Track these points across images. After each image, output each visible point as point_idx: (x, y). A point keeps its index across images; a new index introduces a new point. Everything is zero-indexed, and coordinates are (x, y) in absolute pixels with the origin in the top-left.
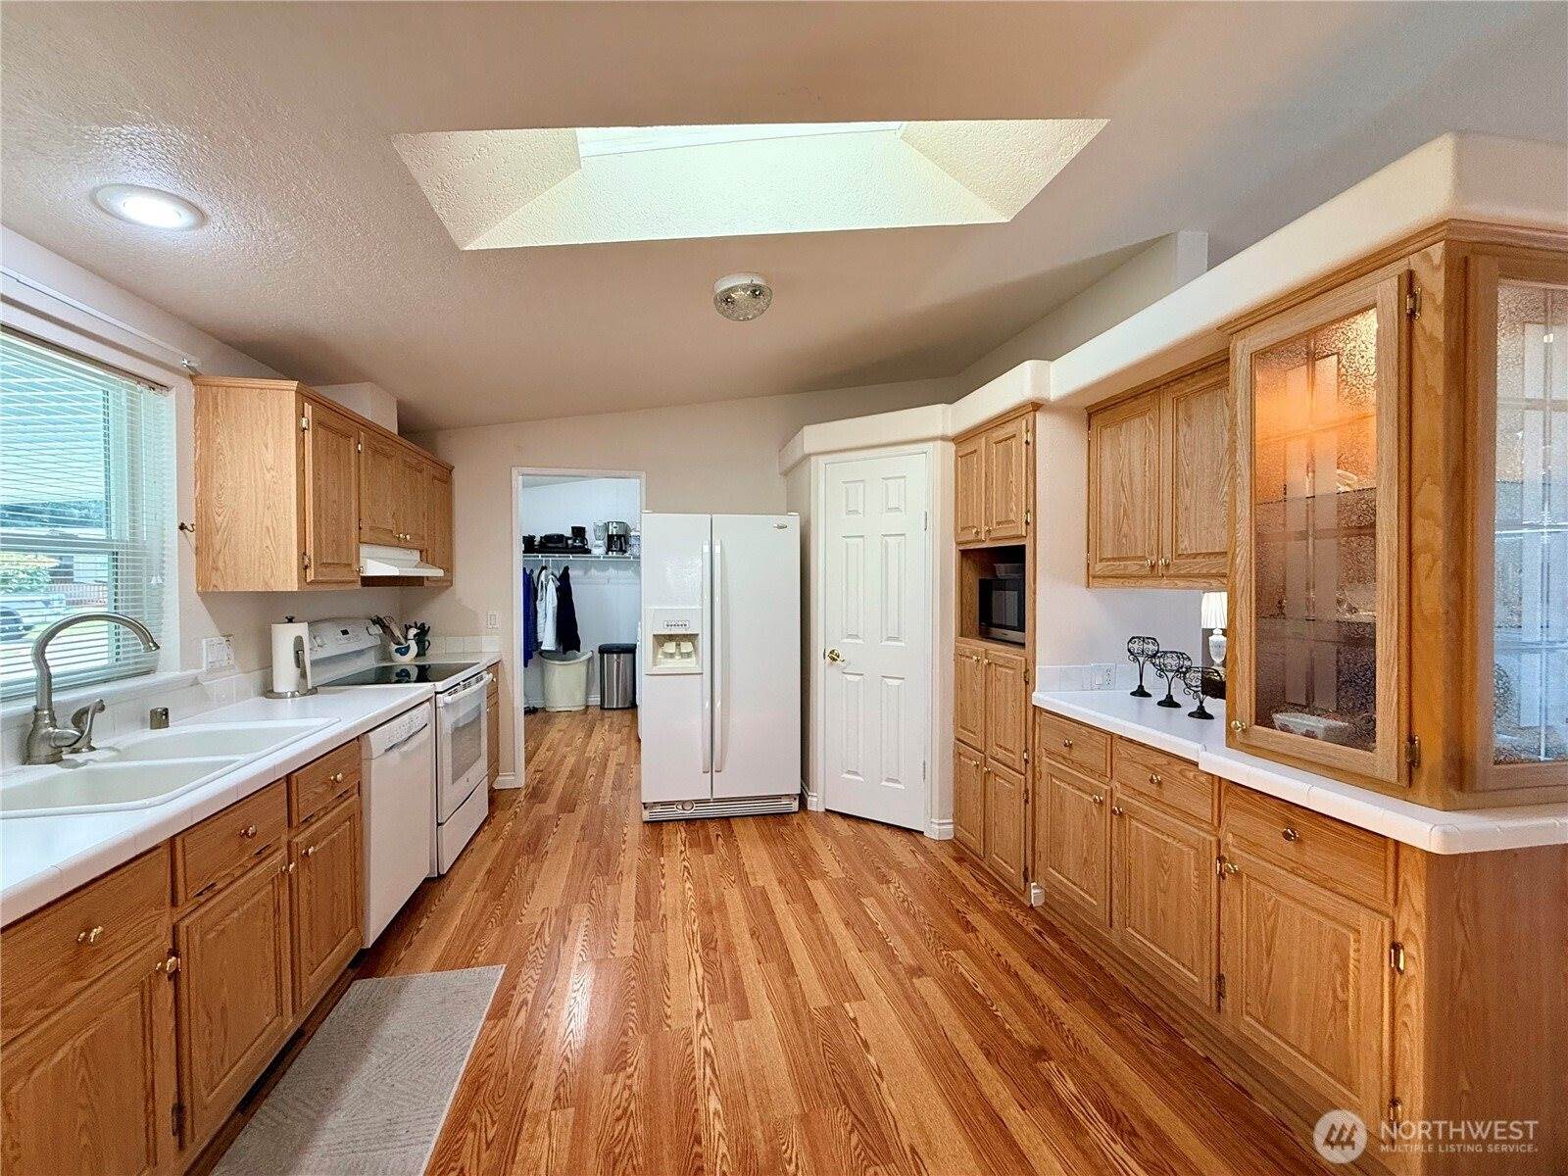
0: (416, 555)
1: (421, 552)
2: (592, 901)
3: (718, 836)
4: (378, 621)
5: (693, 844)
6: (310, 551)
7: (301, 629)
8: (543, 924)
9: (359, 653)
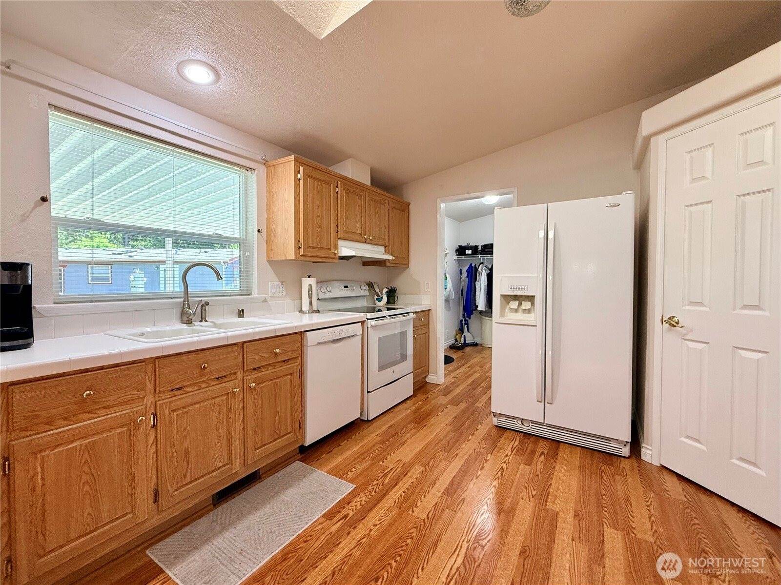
0: (383, 249)
1: (385, 247)
2: (427, 467)
3: (543, 453)
4: (370, 284)
5: (520, 451)
6: (302, 240)
7: (312, 281)
8: (392, 469)
9: (354, 298)
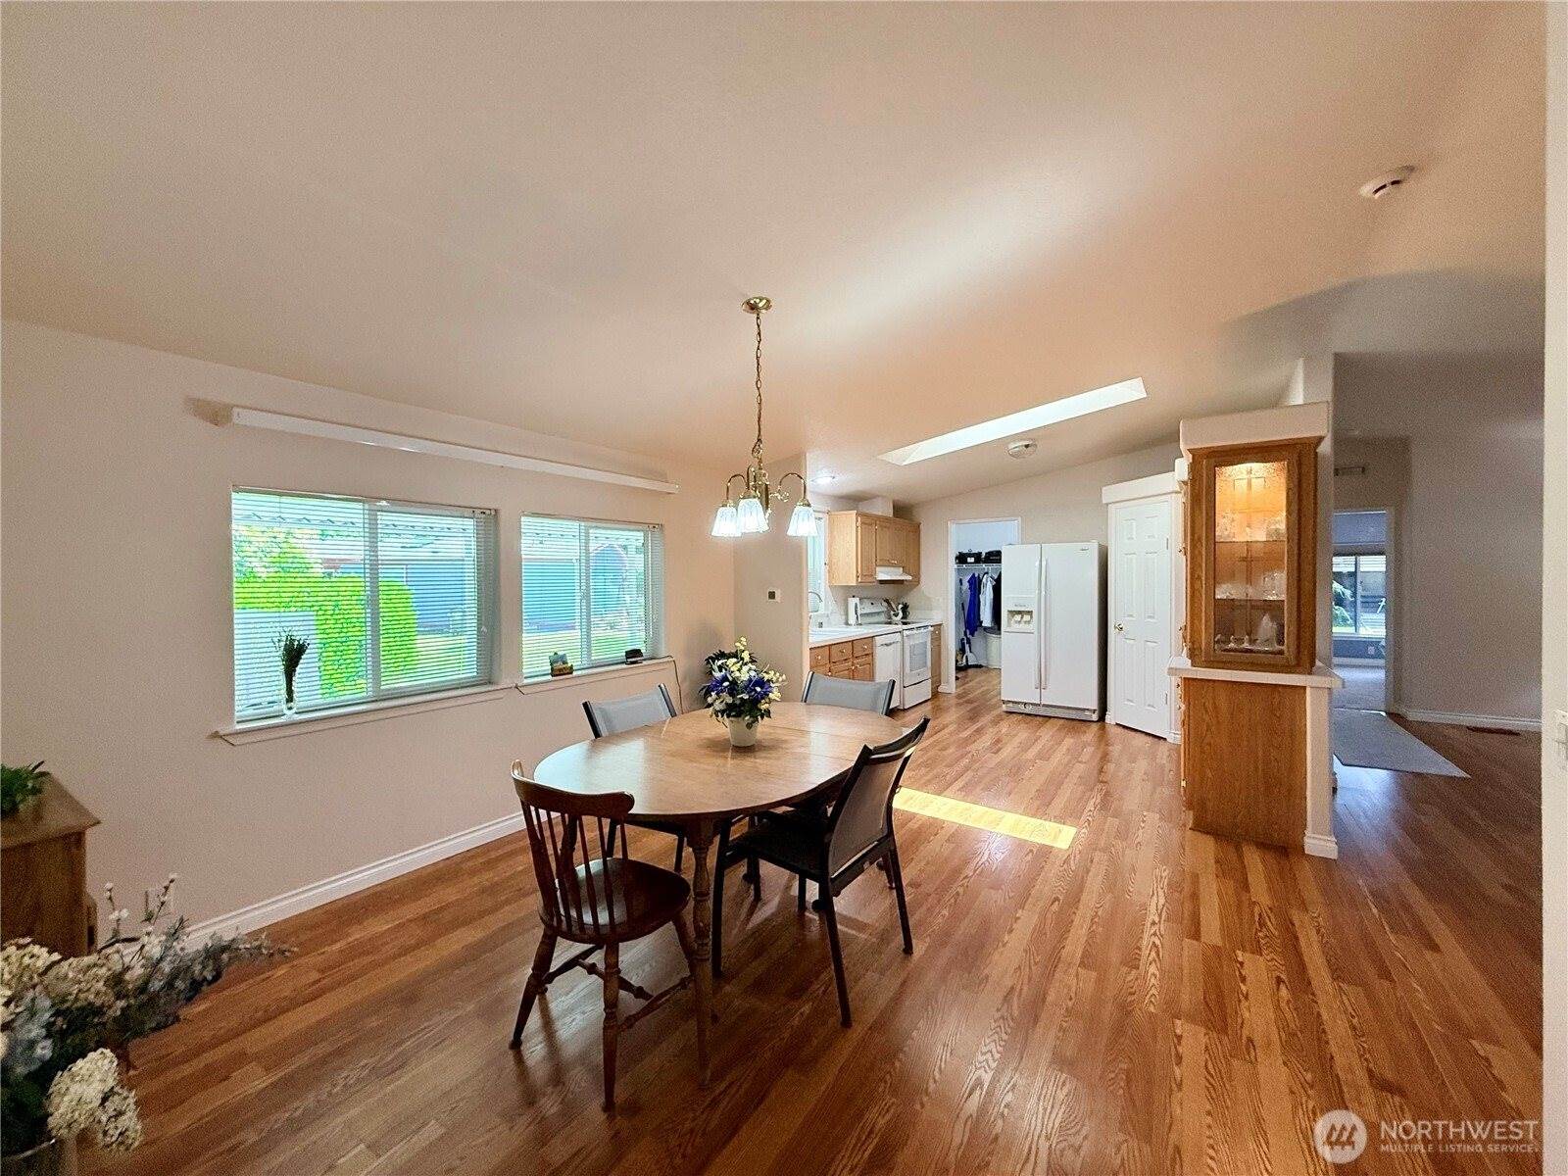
0: (902, 569)
1: (905, 568)
4: (887, 601)
6: (859, 570)
7: (857, 600)
9: (878, 613)
